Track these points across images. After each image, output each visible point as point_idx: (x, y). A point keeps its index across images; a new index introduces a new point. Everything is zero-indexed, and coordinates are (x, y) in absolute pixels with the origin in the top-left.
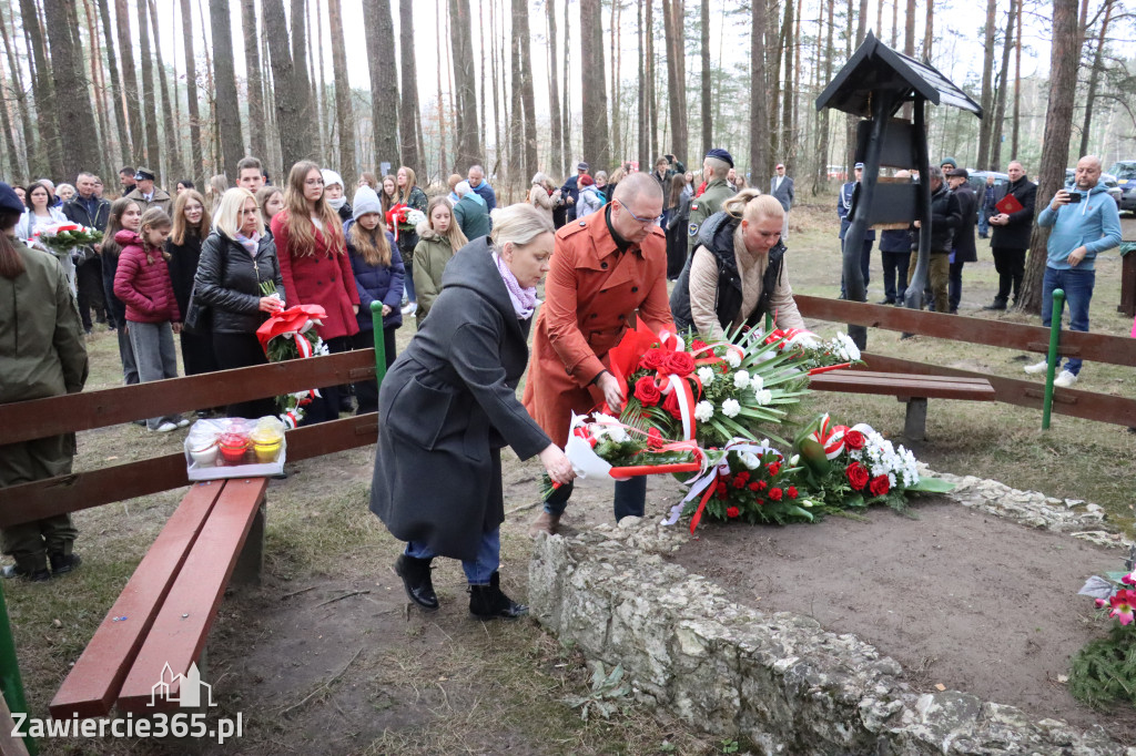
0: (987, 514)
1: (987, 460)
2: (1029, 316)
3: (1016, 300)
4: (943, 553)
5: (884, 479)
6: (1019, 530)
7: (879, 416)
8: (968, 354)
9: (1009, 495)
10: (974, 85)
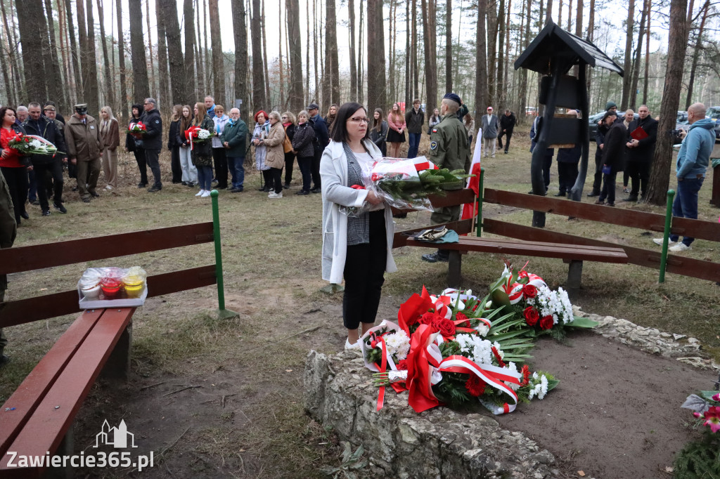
0: (620, 343)
1: (622, 303)
2: (652, 206)
3: (643, 195)
4: (588, 371)
5: (550, 318)
6: (641, 355)
7: (551, 271)
8: (611, 230)
9: (635, 330)
10: (620, 57)
